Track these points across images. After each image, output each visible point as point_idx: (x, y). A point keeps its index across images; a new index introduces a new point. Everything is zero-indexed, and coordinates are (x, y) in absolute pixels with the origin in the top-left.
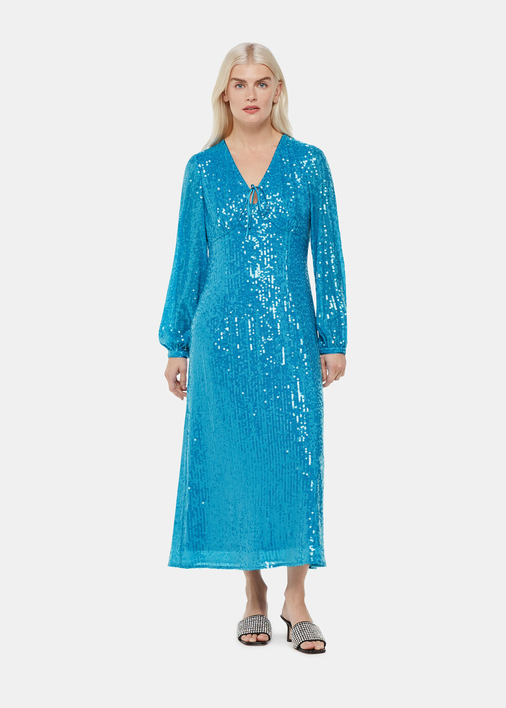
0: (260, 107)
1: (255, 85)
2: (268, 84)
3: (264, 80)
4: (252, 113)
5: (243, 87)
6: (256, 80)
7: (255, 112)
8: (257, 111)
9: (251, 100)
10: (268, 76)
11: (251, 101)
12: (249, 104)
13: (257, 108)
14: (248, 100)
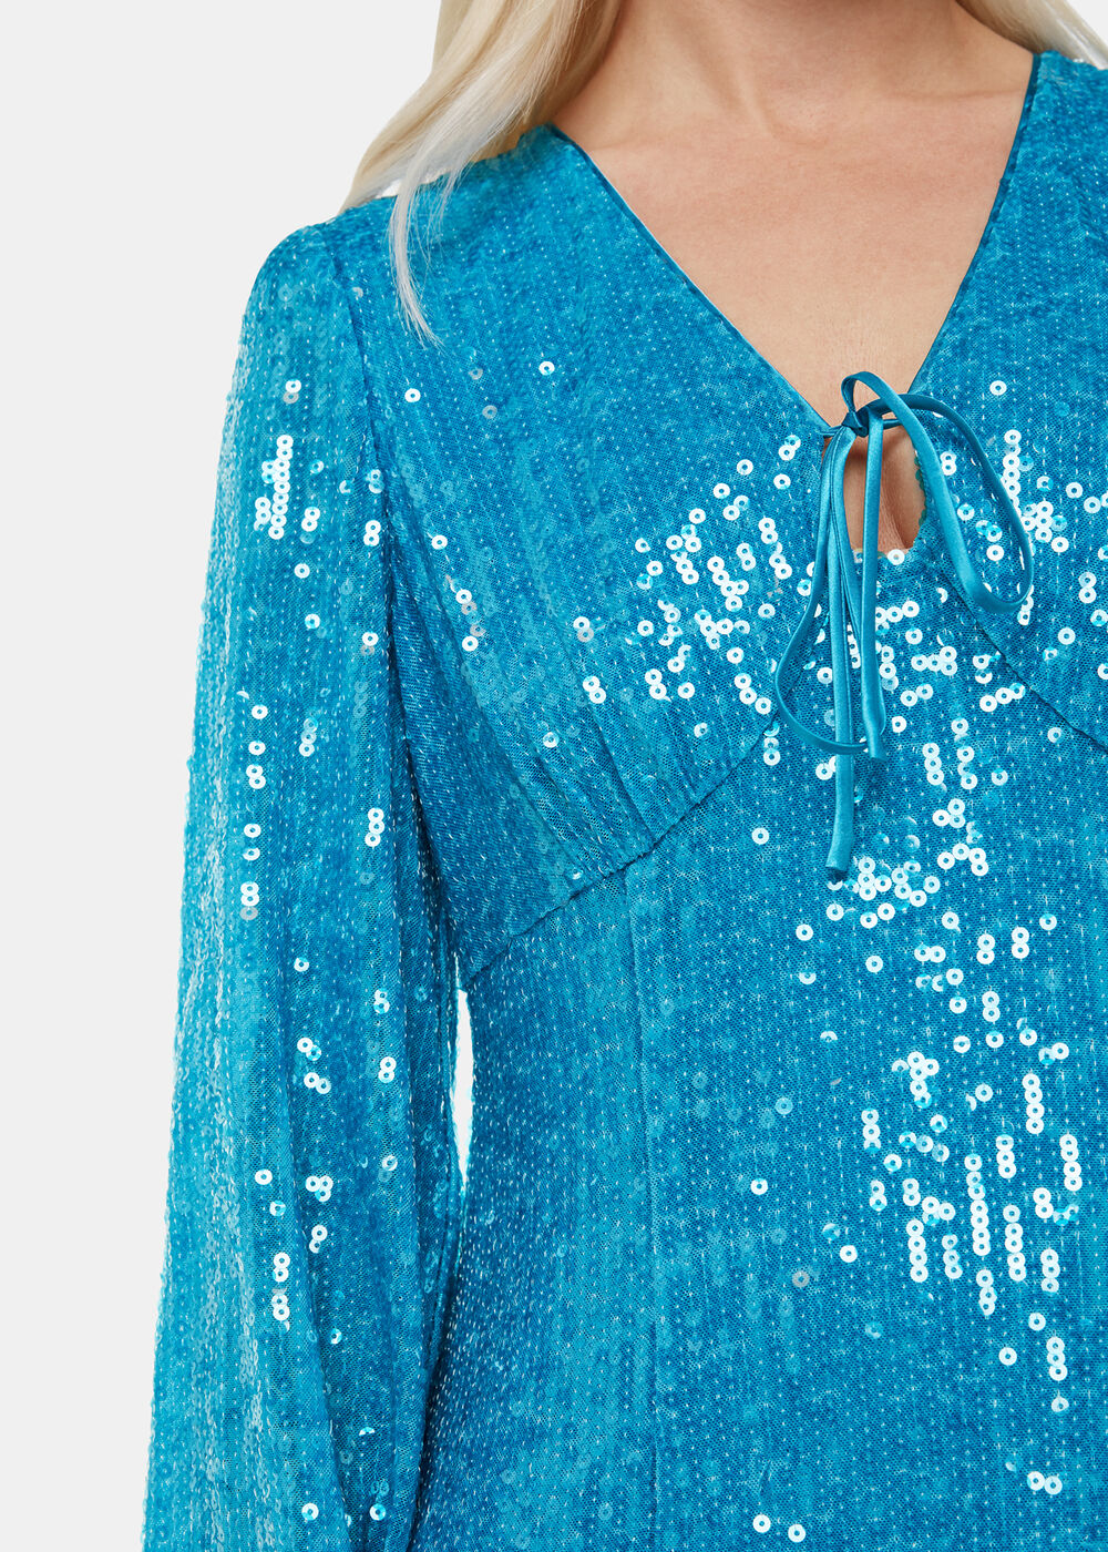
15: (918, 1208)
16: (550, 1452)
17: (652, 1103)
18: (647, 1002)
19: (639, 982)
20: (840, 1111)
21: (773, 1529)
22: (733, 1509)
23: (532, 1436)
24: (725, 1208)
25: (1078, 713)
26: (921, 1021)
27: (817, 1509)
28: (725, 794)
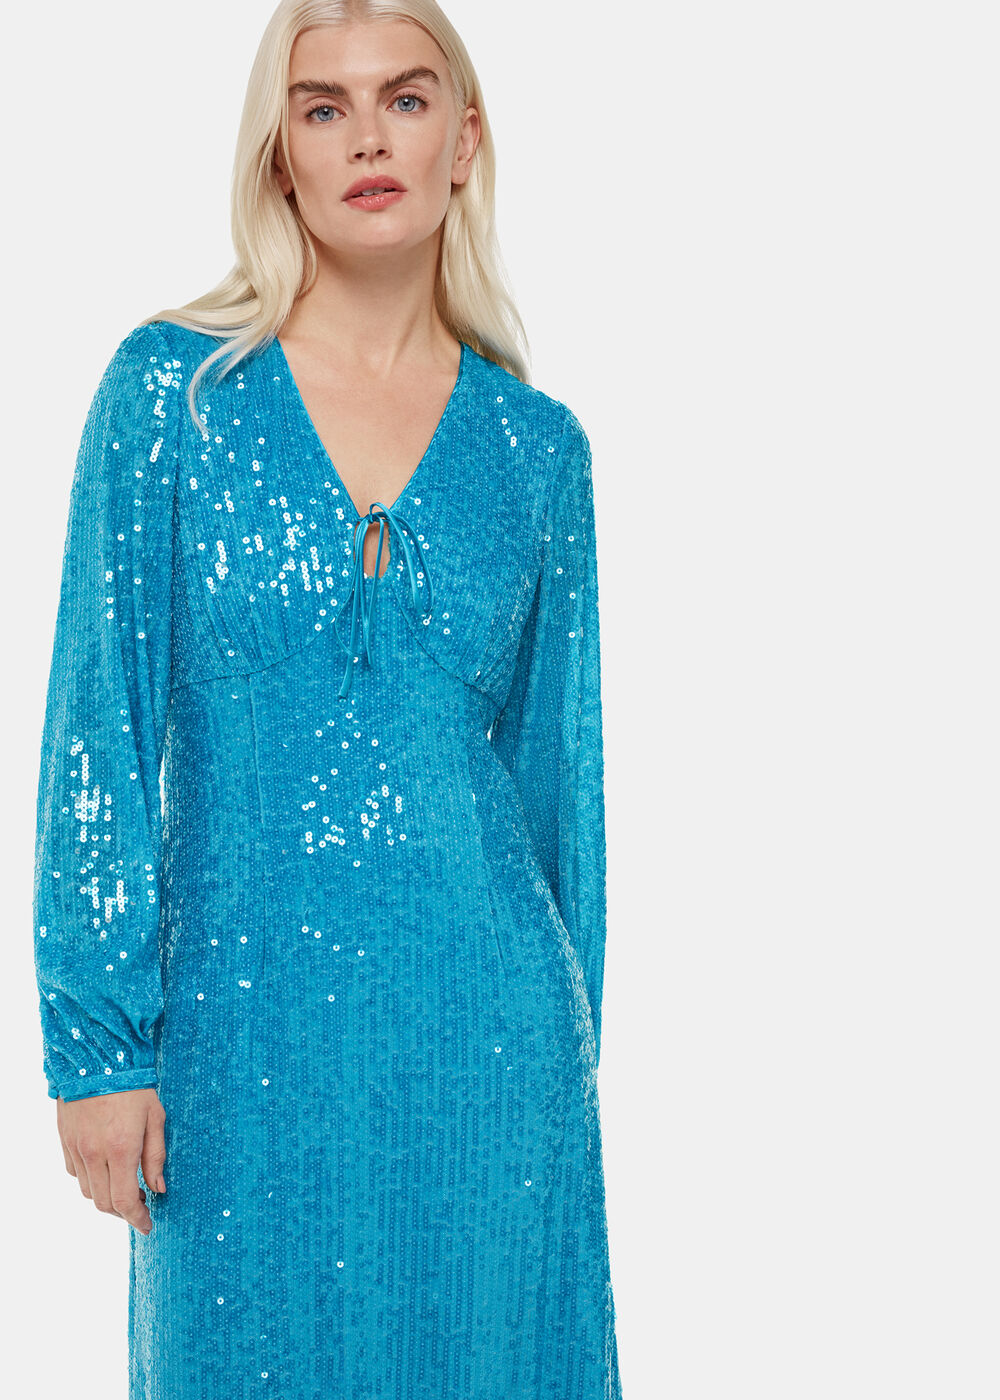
0: (406, 182)
1: (379, 101)
2: (429, 97)
3: (413, 81)
4: (378, 209)
5: (336, 115)
6: (382, 81)
7: (388, 203)
8: (397, 199)
9: (368, 154)
10: (427, 64)
11: (371, 160)
12: (366, 171)
13: (394, 188)
14: (359, 156)
15: (367, 825)
16: (223, 893)
17: (260, 767)
18: (258, 728)
19: (255, 720)
20: (337, 784)
21: (309, 931)
22: (295, 922)
23: (214, 885)
24: (292, 813)
25: (431, 649)
26: (367, 756)
27: (326, 927)
28: (298, 657)
